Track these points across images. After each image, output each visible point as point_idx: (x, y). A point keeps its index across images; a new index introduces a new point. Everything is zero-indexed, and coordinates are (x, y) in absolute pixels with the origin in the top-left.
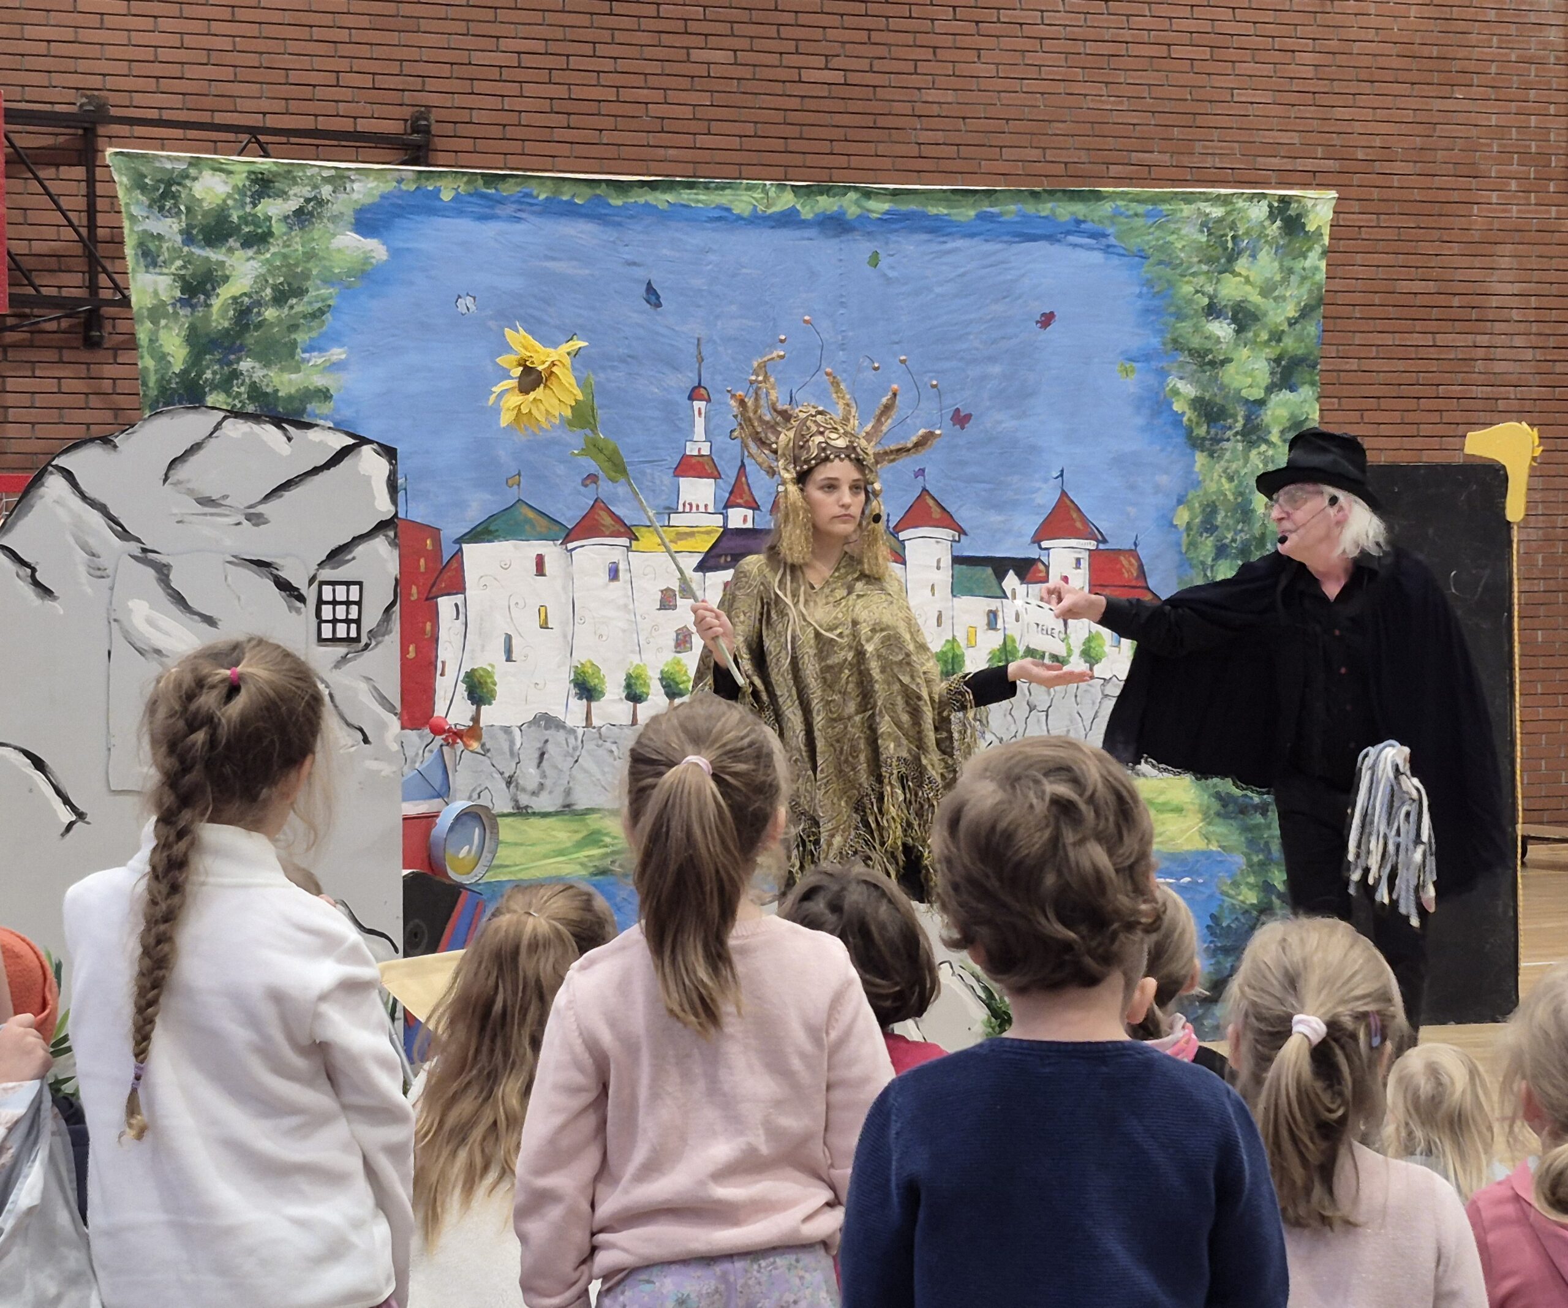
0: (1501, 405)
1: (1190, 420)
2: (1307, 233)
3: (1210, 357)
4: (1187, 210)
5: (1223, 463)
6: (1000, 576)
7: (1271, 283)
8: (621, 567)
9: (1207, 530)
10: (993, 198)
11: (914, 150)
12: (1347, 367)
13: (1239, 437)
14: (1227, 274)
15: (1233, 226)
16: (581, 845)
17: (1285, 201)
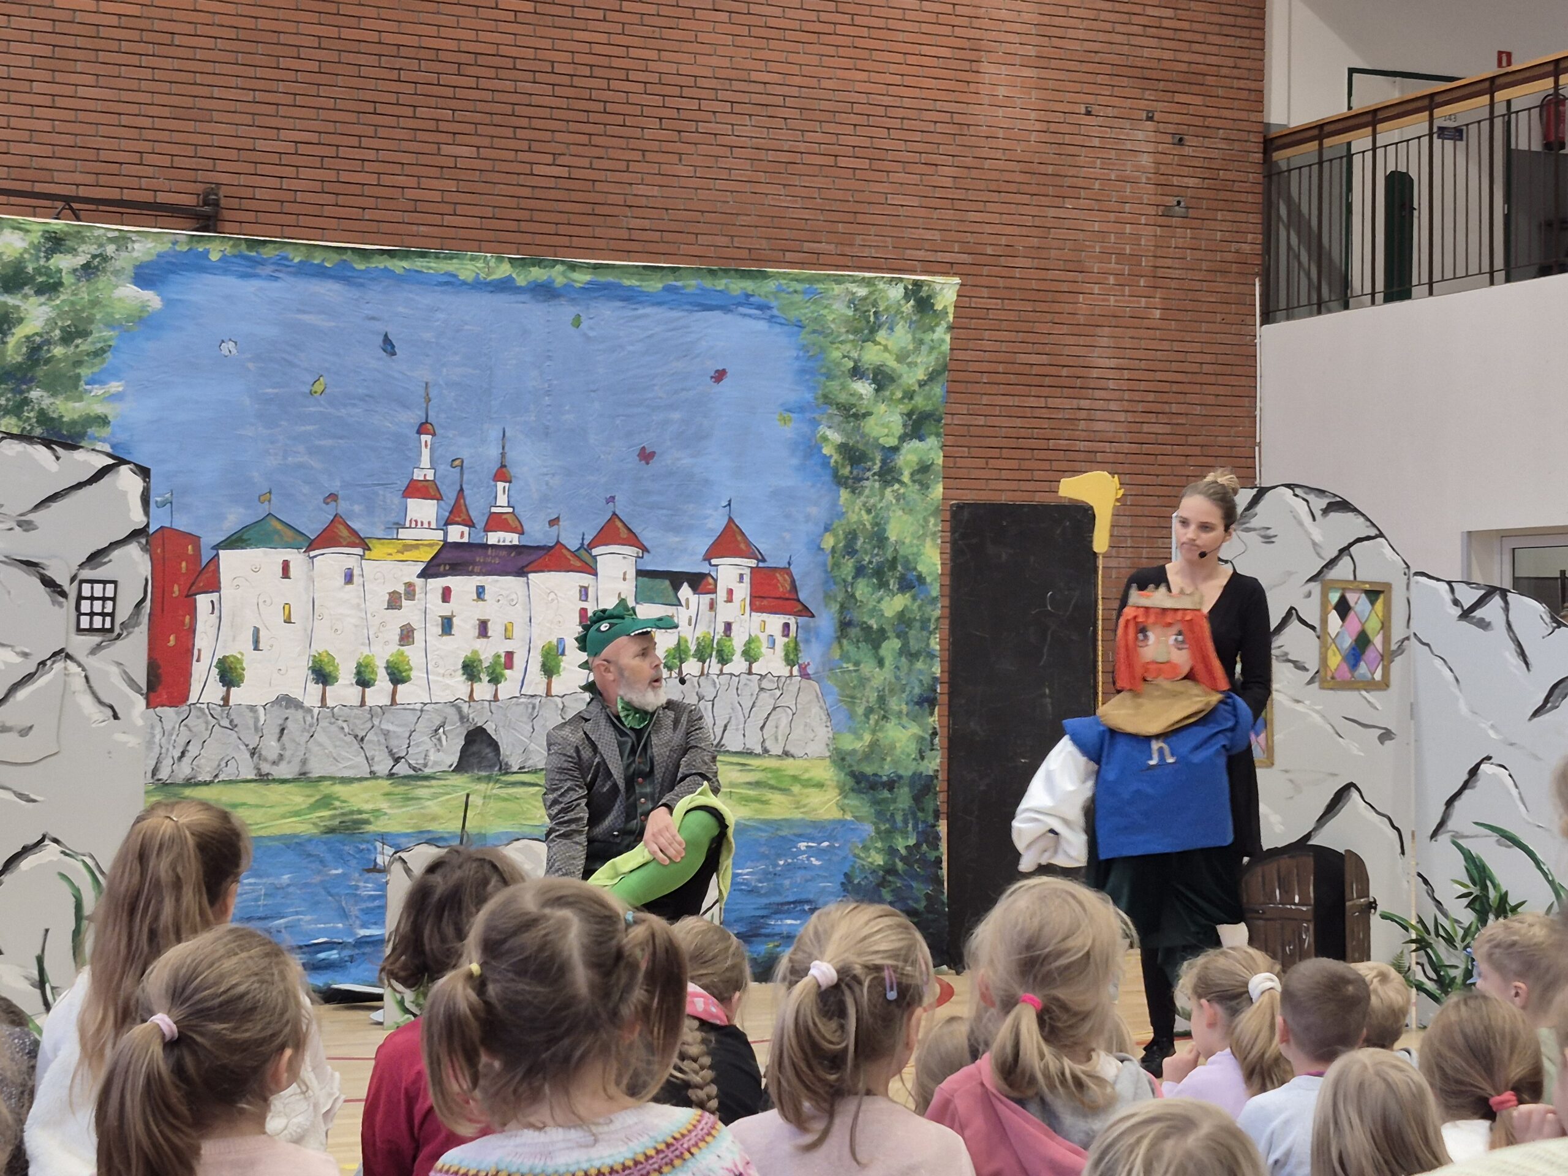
1: (836, 462)
2: (935, 311)
3: (854, 410)
4: (837, 289)
5: (863, 499)
6: (676, 587)
7: (905, 351)
8: (356, 572)
9: (849, 553)
11: (624, 234)
13: (876, 477)
14: (870, 343)
15: (875, 304)
16: (314, 807)
17: (917, 285)
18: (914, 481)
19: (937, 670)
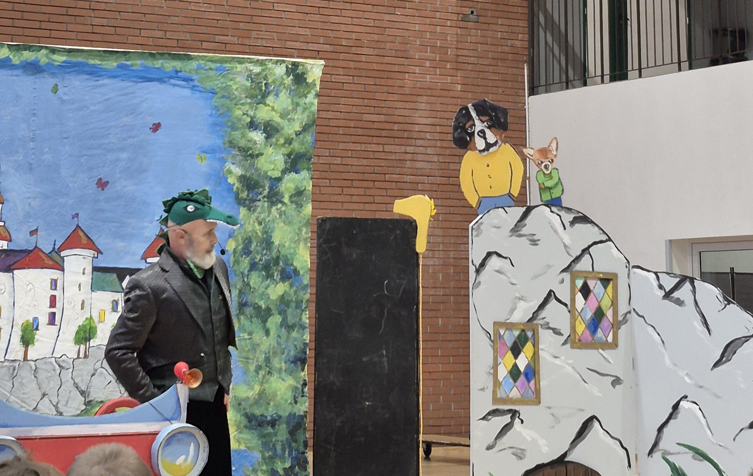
0: (420, 187)
1: (237, 188)
2: (307, 83)
3: (250, 152)
4: (240, 67)
5: (256, 214)
6: (121, 279)
7: (286, 111)
9: (245, 254)
10: (127, 56)
11: (89, 29)
12: (335, 162)
13: (266, 199)
14: (262, 105)
15: (265, 78)
17: (295, 65)
18: (292, 202)
19: (307, 337)
